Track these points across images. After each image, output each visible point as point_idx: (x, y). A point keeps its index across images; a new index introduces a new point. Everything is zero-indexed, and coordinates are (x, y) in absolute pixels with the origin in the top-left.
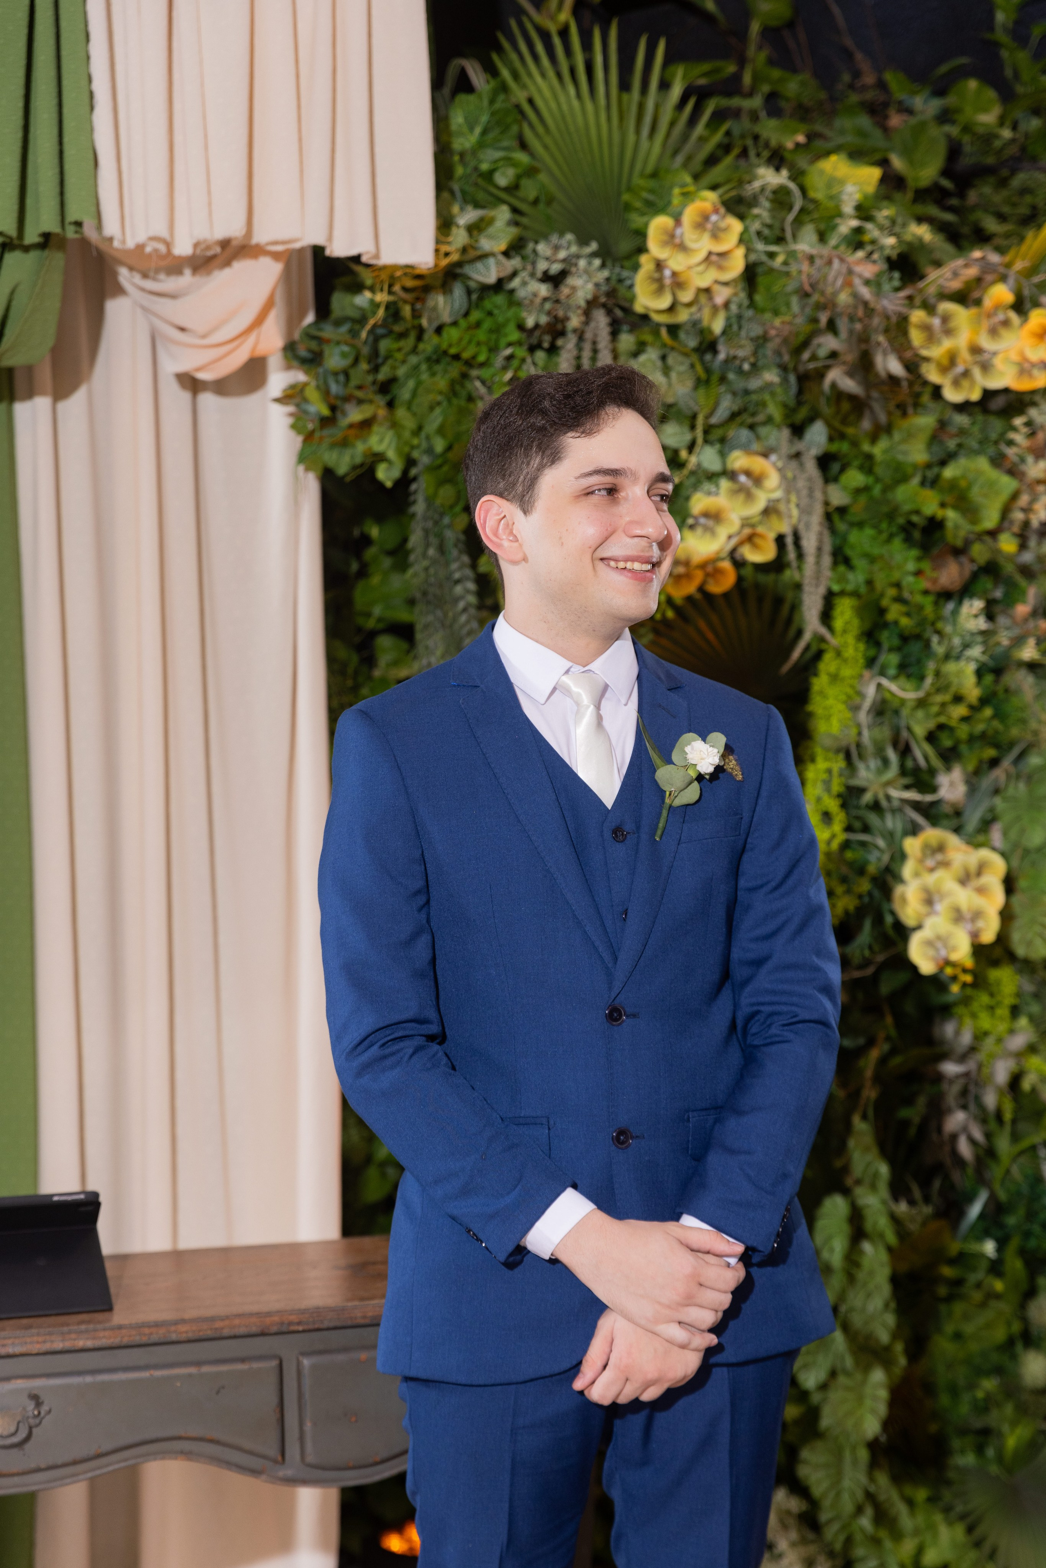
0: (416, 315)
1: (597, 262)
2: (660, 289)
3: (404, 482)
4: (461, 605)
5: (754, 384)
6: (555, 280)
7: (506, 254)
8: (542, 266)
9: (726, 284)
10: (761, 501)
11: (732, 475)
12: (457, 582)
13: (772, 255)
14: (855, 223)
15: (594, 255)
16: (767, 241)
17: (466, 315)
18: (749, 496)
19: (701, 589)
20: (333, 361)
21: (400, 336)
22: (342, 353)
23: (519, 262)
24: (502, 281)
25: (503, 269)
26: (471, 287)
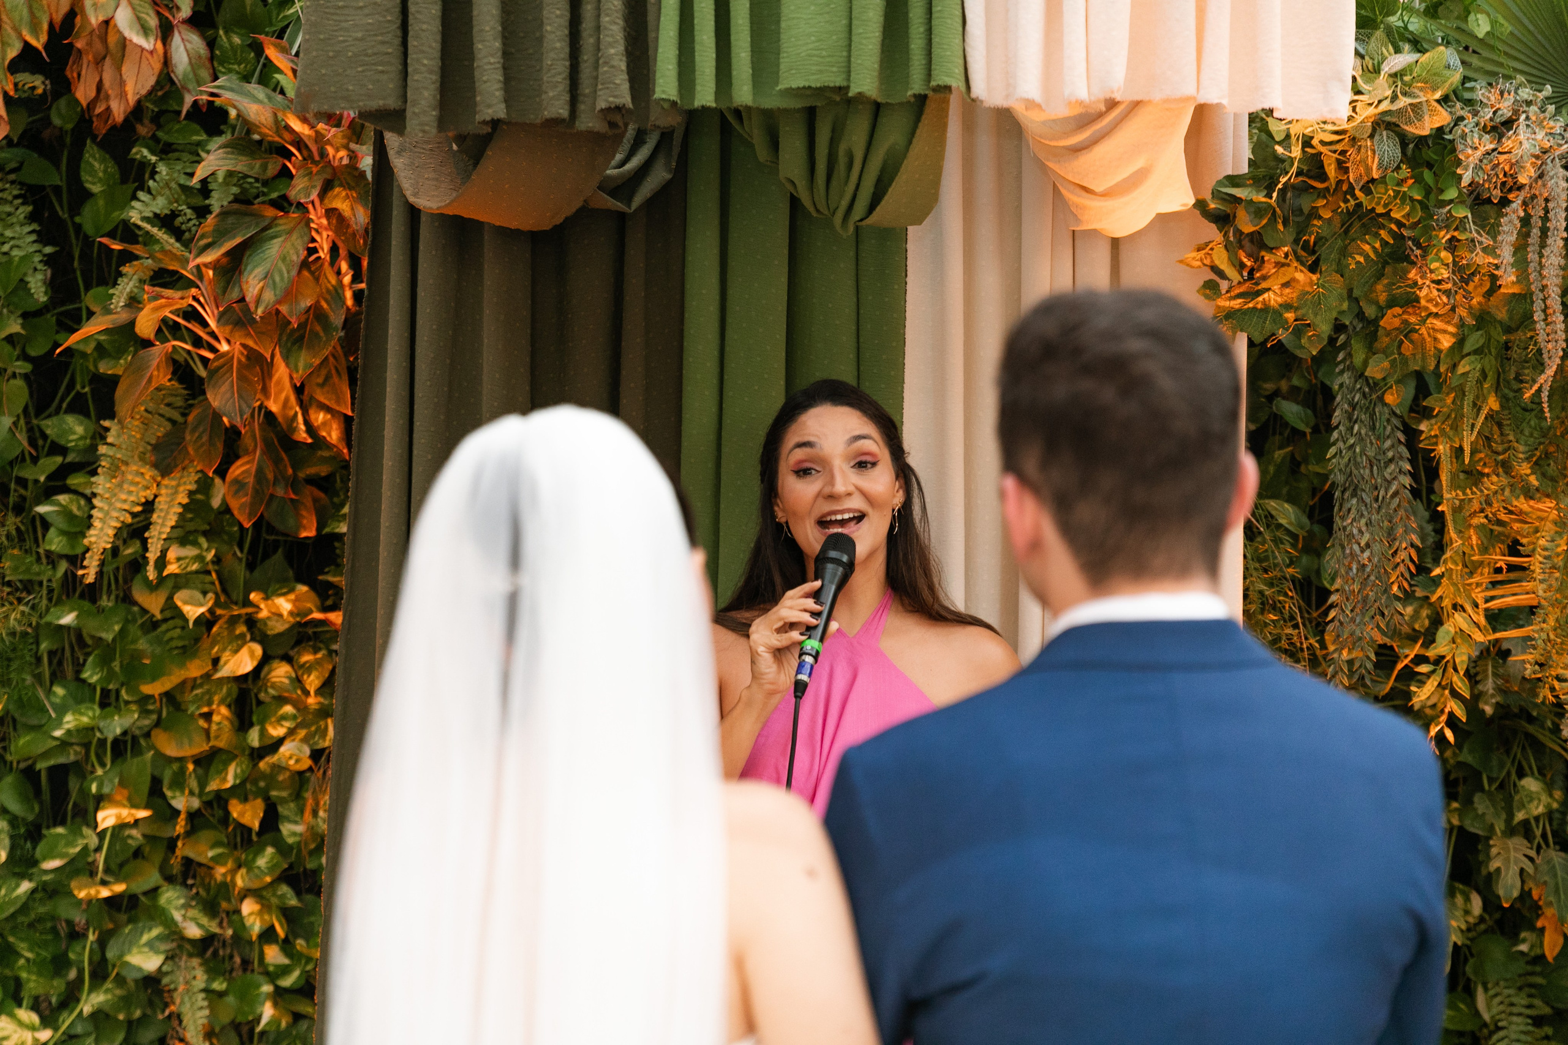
0: (1342, 167)
1: (1551, 108)
3: (1331, 348)
4: (1394, 488)
6: (1501, 128)
7: (1444, 100)
8: (1487, 115)
12: (1391, 460)
15: (1548, 100)
17: (1398, 168)
20: (1246, 224)
21: (1323, 194)
22: (1258, 211)
23: (1459, 109)
24: (1440, 130)
25: (1442, 117)
26: (1404, 140)
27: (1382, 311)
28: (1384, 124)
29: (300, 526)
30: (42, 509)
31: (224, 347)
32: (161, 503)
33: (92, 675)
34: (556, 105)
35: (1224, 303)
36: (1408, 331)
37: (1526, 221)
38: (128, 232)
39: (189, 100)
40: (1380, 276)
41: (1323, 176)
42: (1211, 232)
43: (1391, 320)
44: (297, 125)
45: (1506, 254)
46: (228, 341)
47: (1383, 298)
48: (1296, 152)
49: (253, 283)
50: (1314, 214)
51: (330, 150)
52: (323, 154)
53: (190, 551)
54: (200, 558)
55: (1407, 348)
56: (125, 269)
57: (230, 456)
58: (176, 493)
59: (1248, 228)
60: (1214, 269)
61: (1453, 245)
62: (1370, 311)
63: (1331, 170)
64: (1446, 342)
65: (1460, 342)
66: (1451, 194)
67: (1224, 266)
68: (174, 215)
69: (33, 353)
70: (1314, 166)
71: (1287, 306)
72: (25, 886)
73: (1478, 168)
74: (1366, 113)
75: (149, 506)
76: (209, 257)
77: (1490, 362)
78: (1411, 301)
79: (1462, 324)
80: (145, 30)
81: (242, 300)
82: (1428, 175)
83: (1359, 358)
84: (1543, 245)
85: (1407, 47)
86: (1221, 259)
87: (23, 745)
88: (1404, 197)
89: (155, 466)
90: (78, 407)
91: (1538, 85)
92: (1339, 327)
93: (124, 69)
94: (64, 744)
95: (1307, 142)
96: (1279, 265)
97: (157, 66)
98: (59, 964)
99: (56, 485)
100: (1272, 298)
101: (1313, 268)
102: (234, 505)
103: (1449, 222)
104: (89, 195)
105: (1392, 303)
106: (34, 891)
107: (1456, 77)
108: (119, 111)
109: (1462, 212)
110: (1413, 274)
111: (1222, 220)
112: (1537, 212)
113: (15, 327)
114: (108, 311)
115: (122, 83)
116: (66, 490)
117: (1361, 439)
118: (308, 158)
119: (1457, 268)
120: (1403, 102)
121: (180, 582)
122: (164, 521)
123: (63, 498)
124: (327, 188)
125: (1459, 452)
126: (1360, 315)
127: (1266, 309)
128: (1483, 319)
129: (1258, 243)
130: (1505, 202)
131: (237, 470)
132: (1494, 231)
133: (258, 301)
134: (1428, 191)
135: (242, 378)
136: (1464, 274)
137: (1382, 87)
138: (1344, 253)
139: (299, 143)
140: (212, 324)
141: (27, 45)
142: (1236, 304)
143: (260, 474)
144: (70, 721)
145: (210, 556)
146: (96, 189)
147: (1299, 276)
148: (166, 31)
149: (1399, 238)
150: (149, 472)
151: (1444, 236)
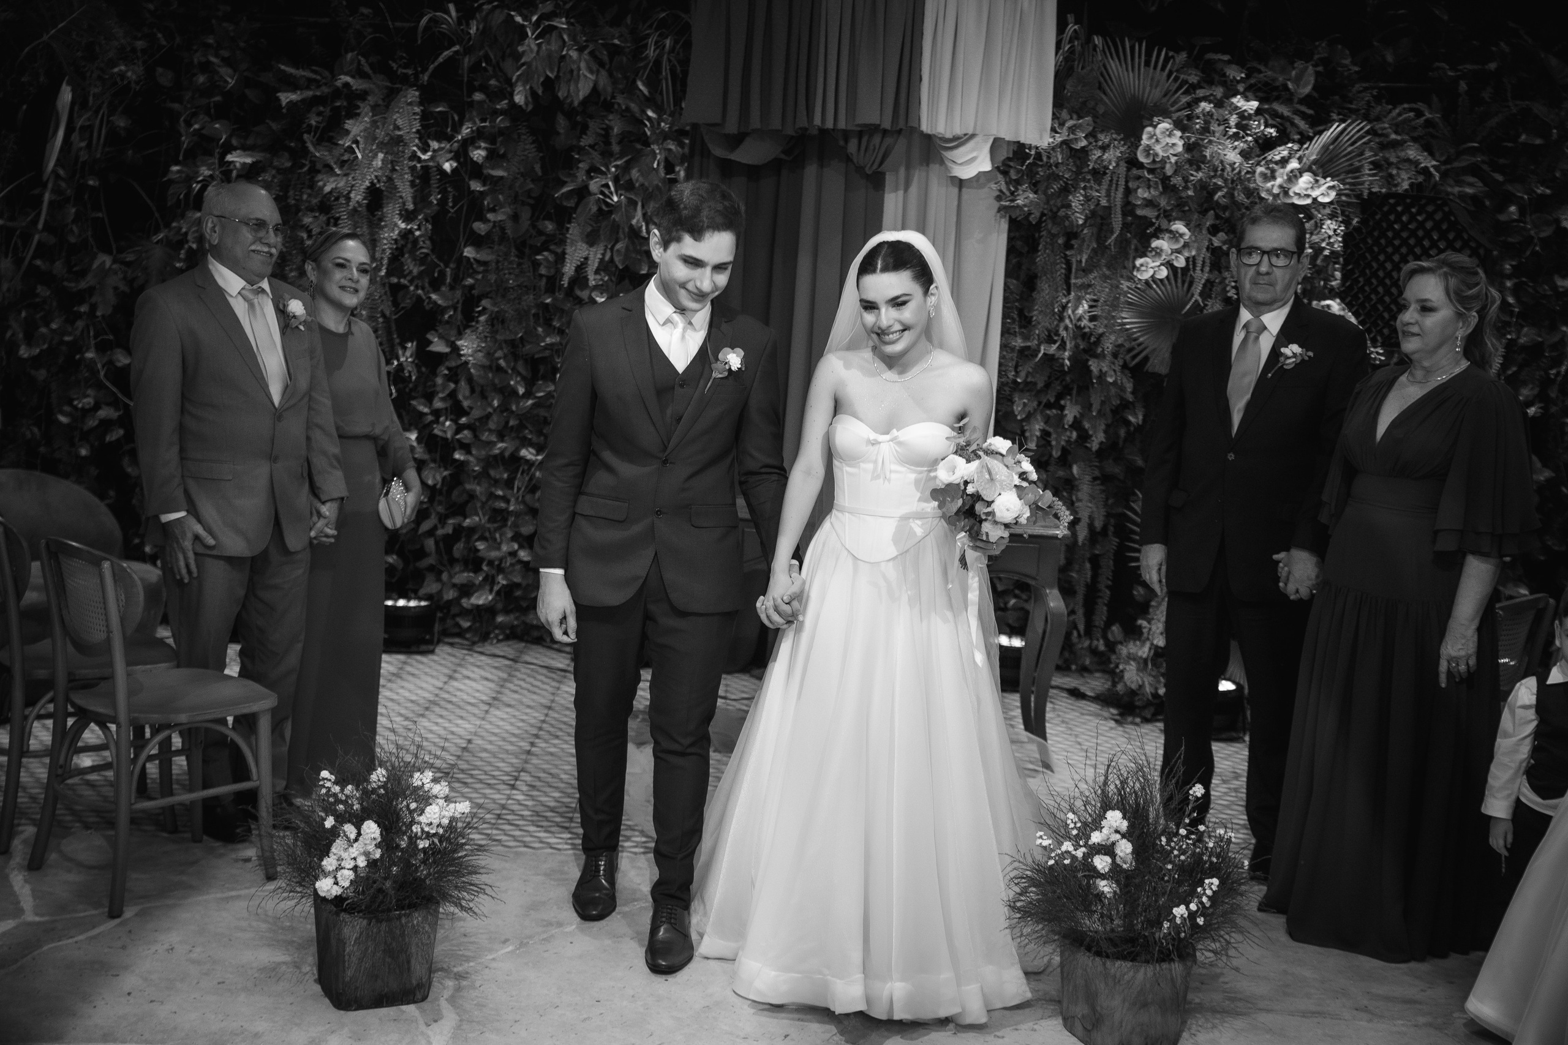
0: (1049, 158)
1: (1122, 142)
2: (1148, 155)
3: (1040, 222)
5: (1183, 195)
6: (1104, 148)
7: (1086, 137)
8: (1100, 143)
9: (1175, 155)
10: (1182, 242)
11: (1171, 232)
13: (1203, 140)
14: (1235, 130)
15: (1121, 139)
16: (1201, 134)
17: (1068, 160)
18: (1177, 241)
19: (1152, 276)
20: (1013, 175)
21: (1041, 166)
22: (1018, 171)
23: (1092, 140)
24: (1083, 148)
25: (1084, 143)
26: (1071, 149)
27: (1059, 210)
28: (1064, 142)
29: (641, 269)
30: (539, 257)
31: (615, 199)
32: (591, 256)
33: (556, 324)
34: (776, 124)
35: (1003, 203)
36: (1067, 217)
37: (1111, 181)
38: (580, 150)
39: (602, 98)
40: (1059, 196)
41: (1041, 160)
42: (1000, 177)
43: (1061, 213)
44: (650, 113)
45: (1103, 193)
46: (619, 196)
47: (1059, 204)
48: (1033, 152)
49: (635, 174)
50: (1037, 173)
51: (663, 124)
52: (659, 124)
53: (598, 277)
54: (602, 280)
55: (1067, 223)
56: (581, 165)
57: (617, 241)
58: (596, 254)
59: (1014, 177)
60: (1001, 191)
61: (1085, 188)
62: (1055, 209)
63: (1045, 159)
64: (1081, 222)
65: (1086, 221)
66: (1086, 170)
67: (1005, 190)
68: (596, 144)
69: (533, 195)
70: (1038, 156)
71: (1025, 206)
72: (530, 402)
73: (1095, 162)
74: (1059, 139)
75: (586, 259)
76: (619, 163)
77: (1095, 230)
78: (1069, 206)
79: (1086, 216)
80: (591, 72)
81: (631, 179)
82: (1078, 162)
83: (1050, 226)
84: (1116, 190)
85: (1075, 116)
86: (1004, 188)
87: (528, 348)
88: (1070, 170)
89: (587, 243)
90: (548, 217)
91: (1119, 134)
92: (1043, 214)
93: (580, 85)
94: (546, 348)
95: (1037, 148)
96: (1024, 191)
97: (591, 85)
98: (540, 433)
99: (545, 247)
100: (1019, 202)
101: (1036, 193)
102: (617, 259)
103: (1084, 180)
104: (558, 134)
105: (1063, 206)
106: (533, 405)
107: (1091, 128)
108: (576, 103)
109: (1089, 177)
110: (1070, 197)
111: (1005, 173)
112: (1115, 179)
113: (532, 186)
114: (573, 181)
115: (579, 91)
116: (548, 250)
117: (1048, 255)
118: (652, 126)
119: (1085, 196)
120: (1072, 136)
121: (596, 287)
122: (593, 264)
123: (545, 253)
124: (665, 139)
125: (1081, 261)
126: (1051, 210)
127: (1018, 206)
128: (1093, 213)
129: (1018, 183)
130: (1105, 173)
131: (618, 246)
132: (1100, 184)
133: (637, 180)
134: (1077, 167)
135: (626, 211)
136: (1088, 199)
137: (1065, 131)
138: (1047, 188)
139: (649, 119)
140: (612, 189)
141: (547, 76)
142: (1007, 203)
143: (627, 248)
144: (548, 340)
145: (606, 278)
146: (562, 131)
147: (1031, 196)
148: (598, 71)
149: (1066, 183)
150: (585, 246)
151: (1082, 185)
